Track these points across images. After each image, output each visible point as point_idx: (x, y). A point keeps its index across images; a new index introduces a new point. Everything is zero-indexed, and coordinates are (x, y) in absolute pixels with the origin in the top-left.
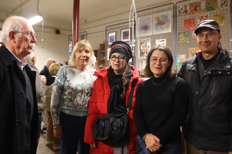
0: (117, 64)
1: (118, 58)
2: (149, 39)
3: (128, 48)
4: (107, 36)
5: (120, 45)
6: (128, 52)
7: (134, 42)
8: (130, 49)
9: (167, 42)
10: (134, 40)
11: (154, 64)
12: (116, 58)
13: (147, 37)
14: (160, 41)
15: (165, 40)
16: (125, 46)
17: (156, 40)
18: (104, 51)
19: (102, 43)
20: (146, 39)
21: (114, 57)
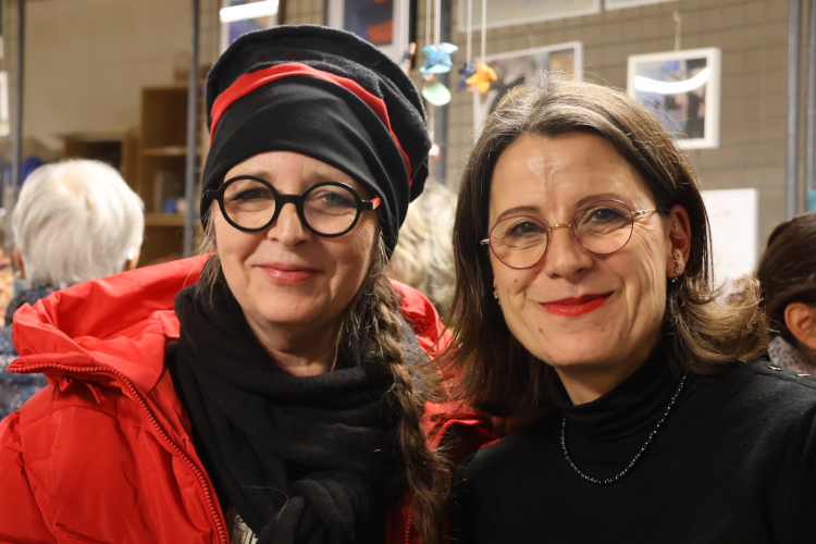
0: (292, 259)
1: (300, 201)
2: (571, 51)
3: (389, 98)
4: (204, 20)
5: (306, 68)
6: (391, 134)
7: (439, 69)
8: (408, 104)
9: (726, 76)
10: (441, 52)
11: (536, 274)
12: (281, 200)
13: (547, 32)
14: (668, 72)
15: (712, 55)
16: (360, 80)
17: (634, 62)
18: (174, 151)
19: (164, 78)
20: (539, 52)
21: (262, 190)
